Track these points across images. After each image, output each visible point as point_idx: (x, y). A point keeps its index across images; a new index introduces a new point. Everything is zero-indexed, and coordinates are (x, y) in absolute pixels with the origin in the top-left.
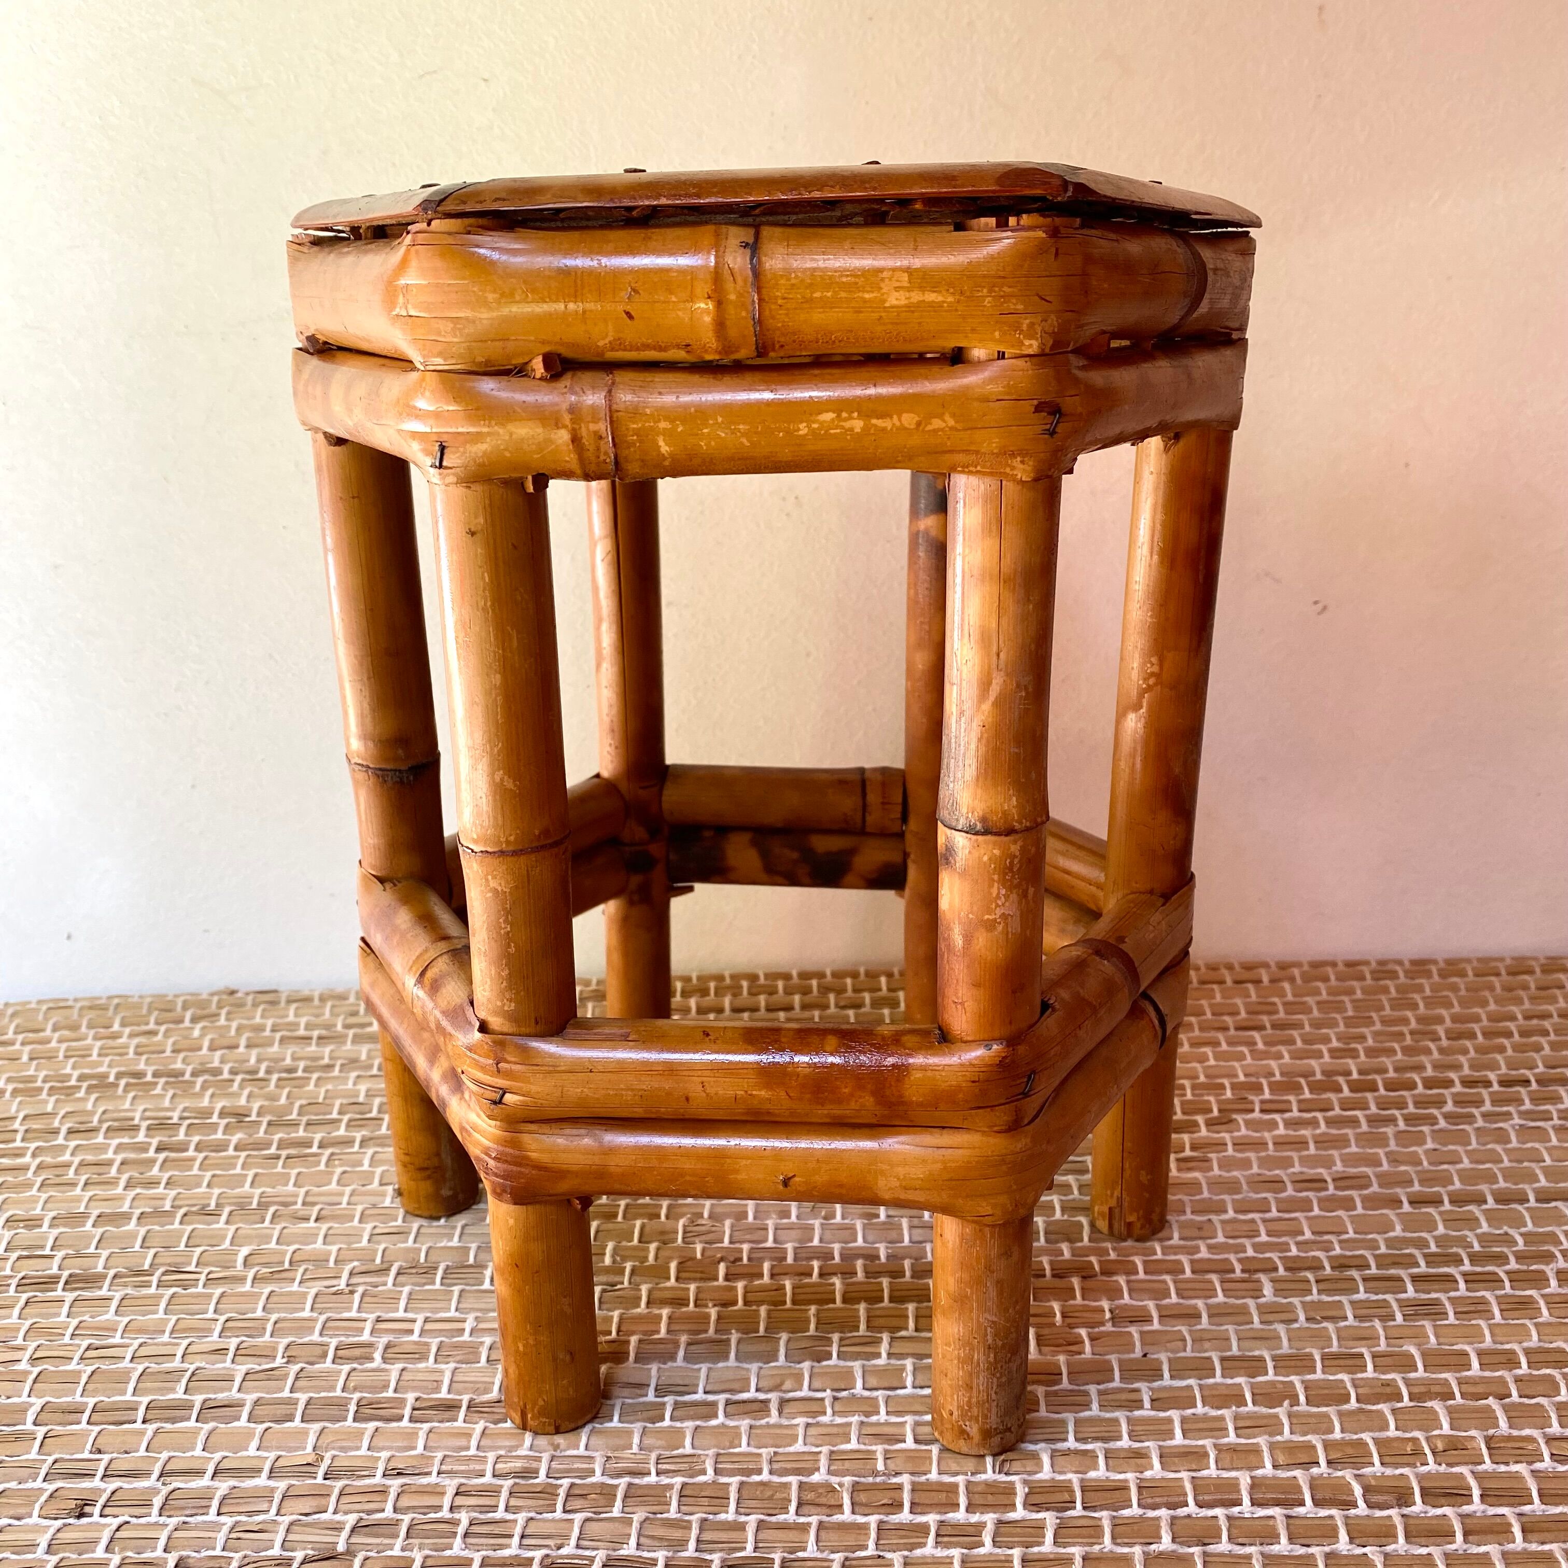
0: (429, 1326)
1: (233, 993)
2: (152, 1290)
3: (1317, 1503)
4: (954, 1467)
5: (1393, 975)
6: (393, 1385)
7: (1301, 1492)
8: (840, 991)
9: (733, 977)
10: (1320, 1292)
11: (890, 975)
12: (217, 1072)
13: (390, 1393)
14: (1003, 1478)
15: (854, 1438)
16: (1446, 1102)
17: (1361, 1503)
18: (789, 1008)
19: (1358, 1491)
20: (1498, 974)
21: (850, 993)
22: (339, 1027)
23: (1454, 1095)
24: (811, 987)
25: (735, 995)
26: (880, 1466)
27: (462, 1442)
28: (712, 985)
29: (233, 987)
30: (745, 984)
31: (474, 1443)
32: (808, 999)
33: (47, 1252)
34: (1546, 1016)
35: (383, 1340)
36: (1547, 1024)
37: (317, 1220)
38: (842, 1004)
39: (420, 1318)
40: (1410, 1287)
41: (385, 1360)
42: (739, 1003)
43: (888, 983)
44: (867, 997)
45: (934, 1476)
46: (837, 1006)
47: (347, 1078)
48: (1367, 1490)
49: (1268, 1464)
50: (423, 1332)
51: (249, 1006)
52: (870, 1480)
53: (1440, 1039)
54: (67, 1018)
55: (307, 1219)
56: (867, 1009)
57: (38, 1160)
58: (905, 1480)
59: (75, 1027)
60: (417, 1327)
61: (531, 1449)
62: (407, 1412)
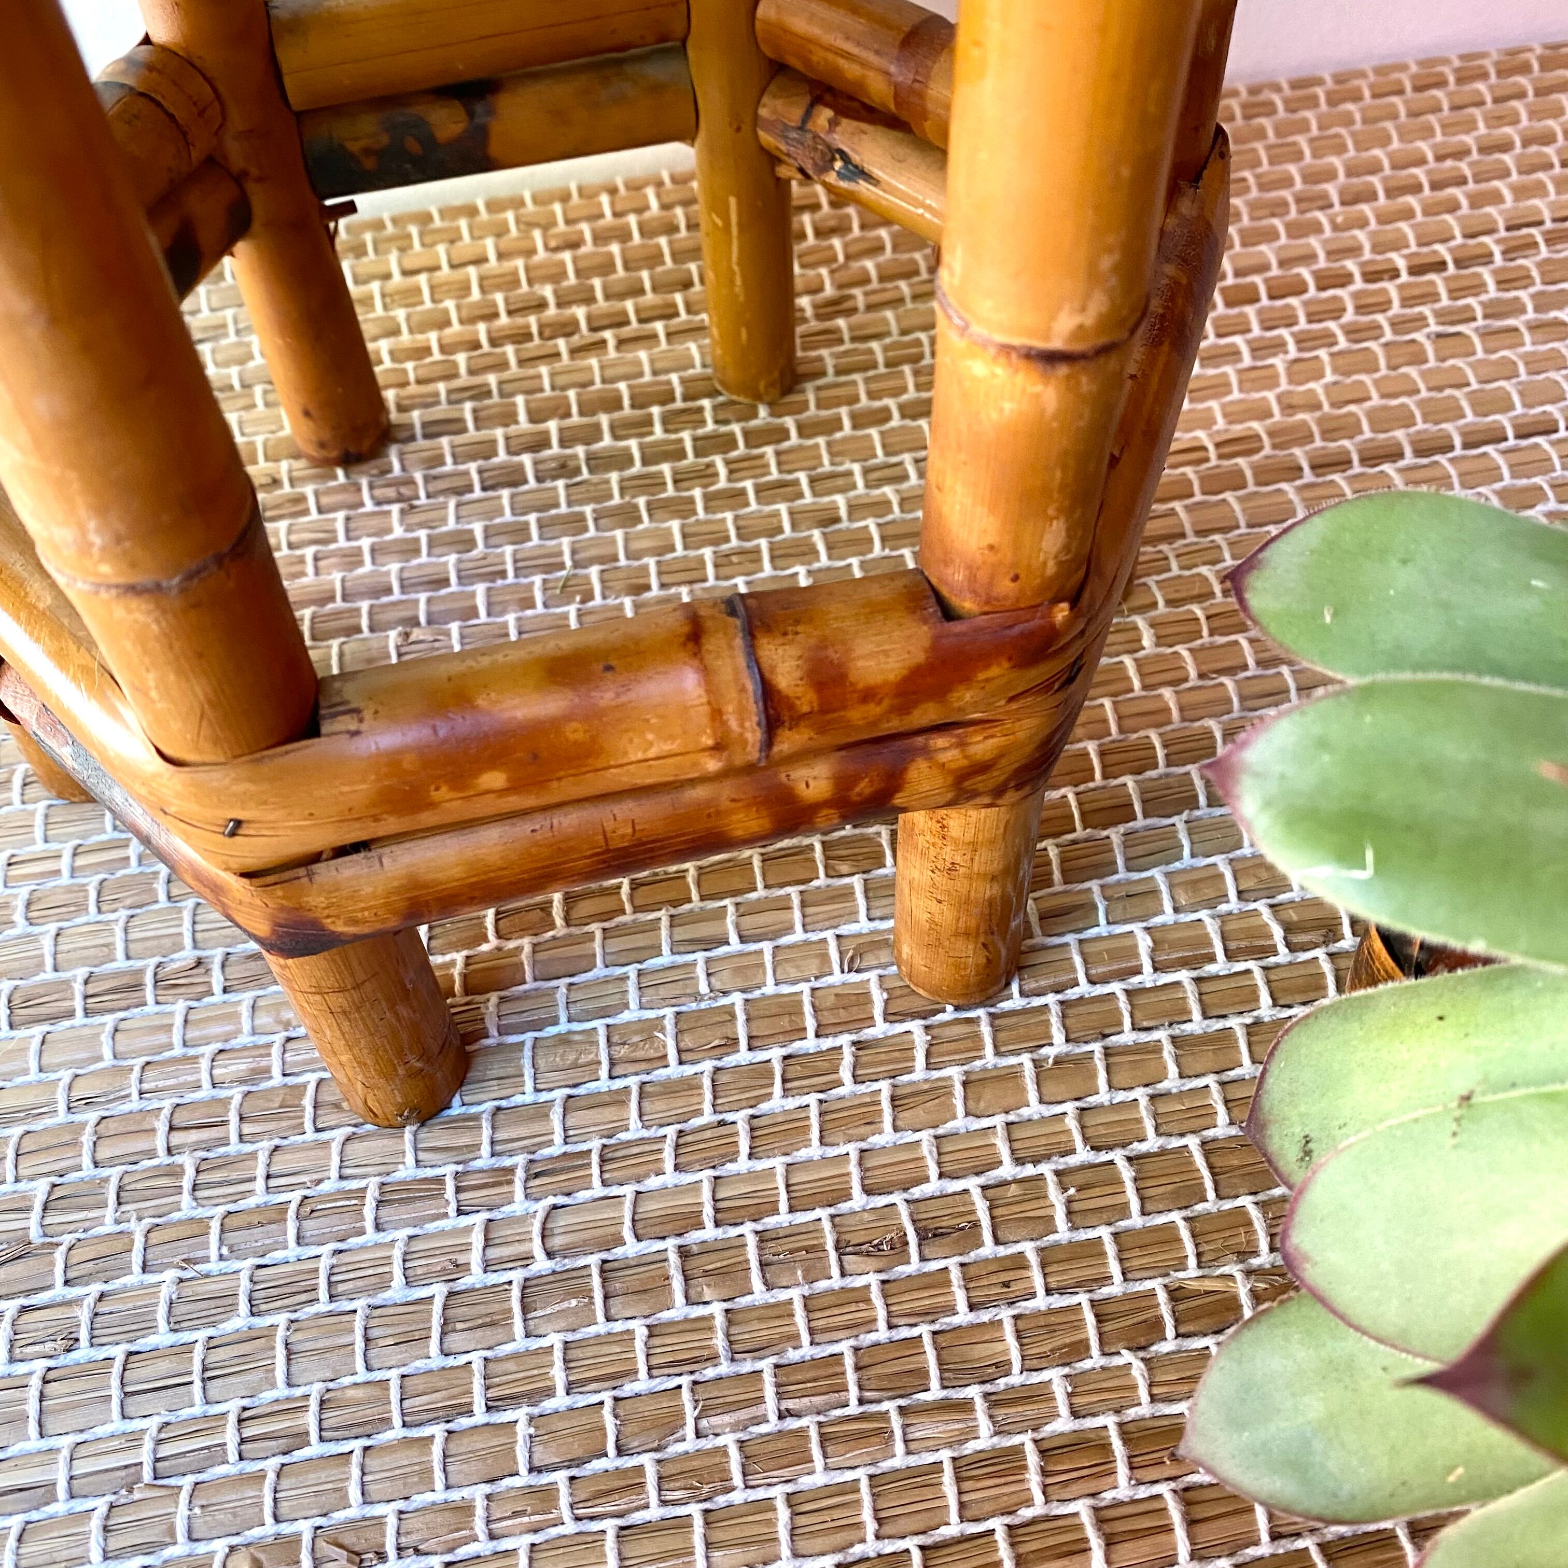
0: (80, 861)
3: (1230, 956)
4: (793, 973)
5: (1269, 109)
6: (49, 962)
7: (1210, 944)
8: (547, 225)
9: (395, 221)
11: (613, 191)
13: (49, 975)
14: (854, 978)
15: (666, 949)
16: (1344, 310)
17: (1282, 948)
18: (480, 260)
19: (1278, 933)
20: (1400, 92)
21: (561, 226)
23: (1356, 296)
24: (505, 223)
25: (402, 250)
26: (703, 988)
27: (162, 1038)
28: (368, 237)
30: (414, 230)
31: (177, 1038)
32: (504, 243)
34: (1461, 153)
35: (23, 893)
36: (1464, 167)
38: (553, 244)
39: (67, 849)
41: (30, 921)
42: (409, 264)
43: (612, 204)
44: (585, 228)
45: (770, 989)
46: (547, 248)
48: (1289, 928)
49: (1168, 906)
50: (73, 871)
52: (694, 1006)
53: (1331, 206)
56: (588, 248)
58: (737, 999)
60: (64, 864)
61: (254, 1033)
62: (78, 1004)
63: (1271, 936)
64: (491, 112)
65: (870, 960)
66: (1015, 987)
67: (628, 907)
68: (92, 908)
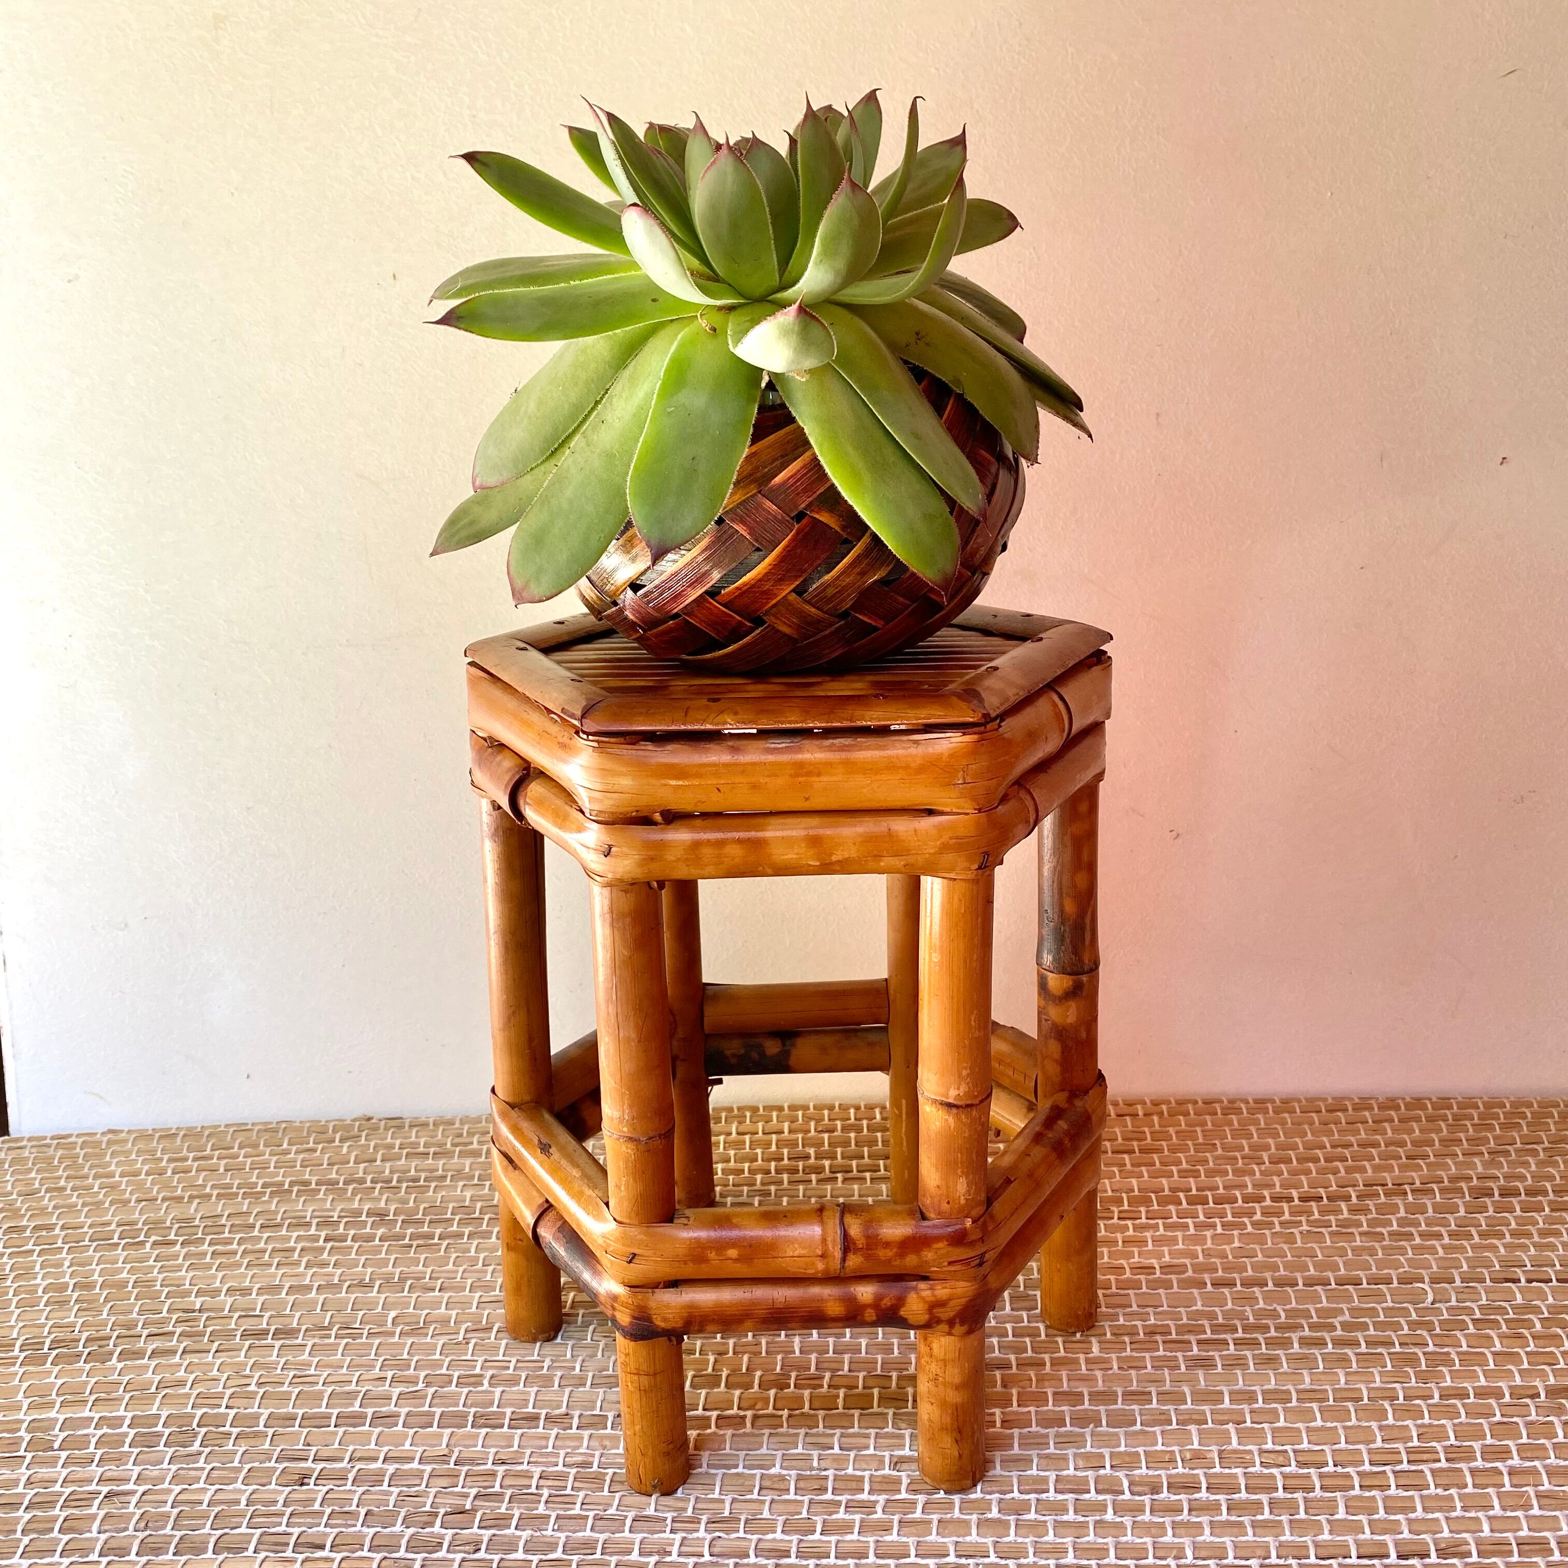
0: (520, 1365)
1: (369, 1119)
2: (332, 1340)
3: (1098, 1492)
4: (864, 1466)
5: (1238, 1112)
6: (496, 1402)
7: (1088, 1484)
8: (819, 1121)
9: (739, 1109)
10: (1132, 1350)
11: (857, 1108)
12: (362, 1181)
13: (495, 1409)
14: (895, 1473)
15: (800, 1446)
17: (1127, 1492)
18: (780, 1132)
19: (1126, 1484)
20: (1318, 1112)
21: (826, 1121)
22: (449, 1145)
24: (797, 1117)
25: (740, 1123)
26: (815, 1464)
27: (543, 1443)
28: (723, 1115)
29: (369, 1114)
30: (748, 1114)
31: (551, 1444)
32: (794, 1126)
33: (257, 1313)
34: (1348, 1145)
35: (489, 1373)
36: (1347, 1152)
37: (440, 1290)
38: (820, 1129)
39: (514, 1360)
40: (1195, 1348)
41: (490, 1385)
42: (742, 1128)
43: (855, 1114)
44: (839, 1124)
45: (850, 1471)
46: (816, 1130)
47: (456, 1187)
48: (1131, 1484)
49: (1072, 1466)
51: (382, 1130)
52: (808, 1473)
54: (248, 1138)
55: (433, 1290)
56: (838, 1133)
57: (243, 1247)
58: (830, 1473)
59: (256, 1146)
60: (512, 1366)
61: (588, 1448)
62: (507, 1422)
63: (1122, 1485)
64: (793, 1045)
65: (905, 1466)
66: (979, 1487)
67: (785, 1425)
68: (522, 1384)
